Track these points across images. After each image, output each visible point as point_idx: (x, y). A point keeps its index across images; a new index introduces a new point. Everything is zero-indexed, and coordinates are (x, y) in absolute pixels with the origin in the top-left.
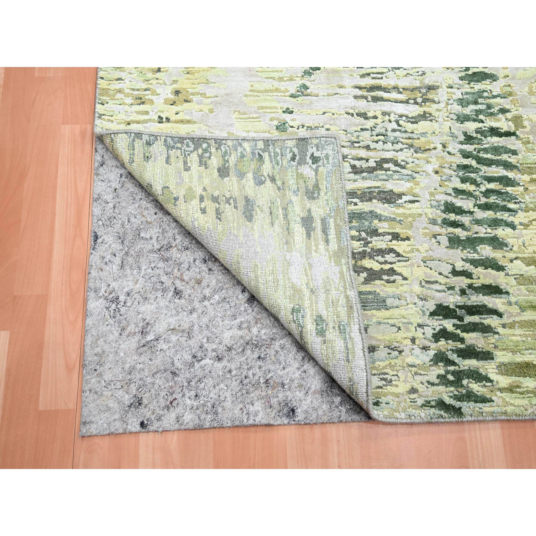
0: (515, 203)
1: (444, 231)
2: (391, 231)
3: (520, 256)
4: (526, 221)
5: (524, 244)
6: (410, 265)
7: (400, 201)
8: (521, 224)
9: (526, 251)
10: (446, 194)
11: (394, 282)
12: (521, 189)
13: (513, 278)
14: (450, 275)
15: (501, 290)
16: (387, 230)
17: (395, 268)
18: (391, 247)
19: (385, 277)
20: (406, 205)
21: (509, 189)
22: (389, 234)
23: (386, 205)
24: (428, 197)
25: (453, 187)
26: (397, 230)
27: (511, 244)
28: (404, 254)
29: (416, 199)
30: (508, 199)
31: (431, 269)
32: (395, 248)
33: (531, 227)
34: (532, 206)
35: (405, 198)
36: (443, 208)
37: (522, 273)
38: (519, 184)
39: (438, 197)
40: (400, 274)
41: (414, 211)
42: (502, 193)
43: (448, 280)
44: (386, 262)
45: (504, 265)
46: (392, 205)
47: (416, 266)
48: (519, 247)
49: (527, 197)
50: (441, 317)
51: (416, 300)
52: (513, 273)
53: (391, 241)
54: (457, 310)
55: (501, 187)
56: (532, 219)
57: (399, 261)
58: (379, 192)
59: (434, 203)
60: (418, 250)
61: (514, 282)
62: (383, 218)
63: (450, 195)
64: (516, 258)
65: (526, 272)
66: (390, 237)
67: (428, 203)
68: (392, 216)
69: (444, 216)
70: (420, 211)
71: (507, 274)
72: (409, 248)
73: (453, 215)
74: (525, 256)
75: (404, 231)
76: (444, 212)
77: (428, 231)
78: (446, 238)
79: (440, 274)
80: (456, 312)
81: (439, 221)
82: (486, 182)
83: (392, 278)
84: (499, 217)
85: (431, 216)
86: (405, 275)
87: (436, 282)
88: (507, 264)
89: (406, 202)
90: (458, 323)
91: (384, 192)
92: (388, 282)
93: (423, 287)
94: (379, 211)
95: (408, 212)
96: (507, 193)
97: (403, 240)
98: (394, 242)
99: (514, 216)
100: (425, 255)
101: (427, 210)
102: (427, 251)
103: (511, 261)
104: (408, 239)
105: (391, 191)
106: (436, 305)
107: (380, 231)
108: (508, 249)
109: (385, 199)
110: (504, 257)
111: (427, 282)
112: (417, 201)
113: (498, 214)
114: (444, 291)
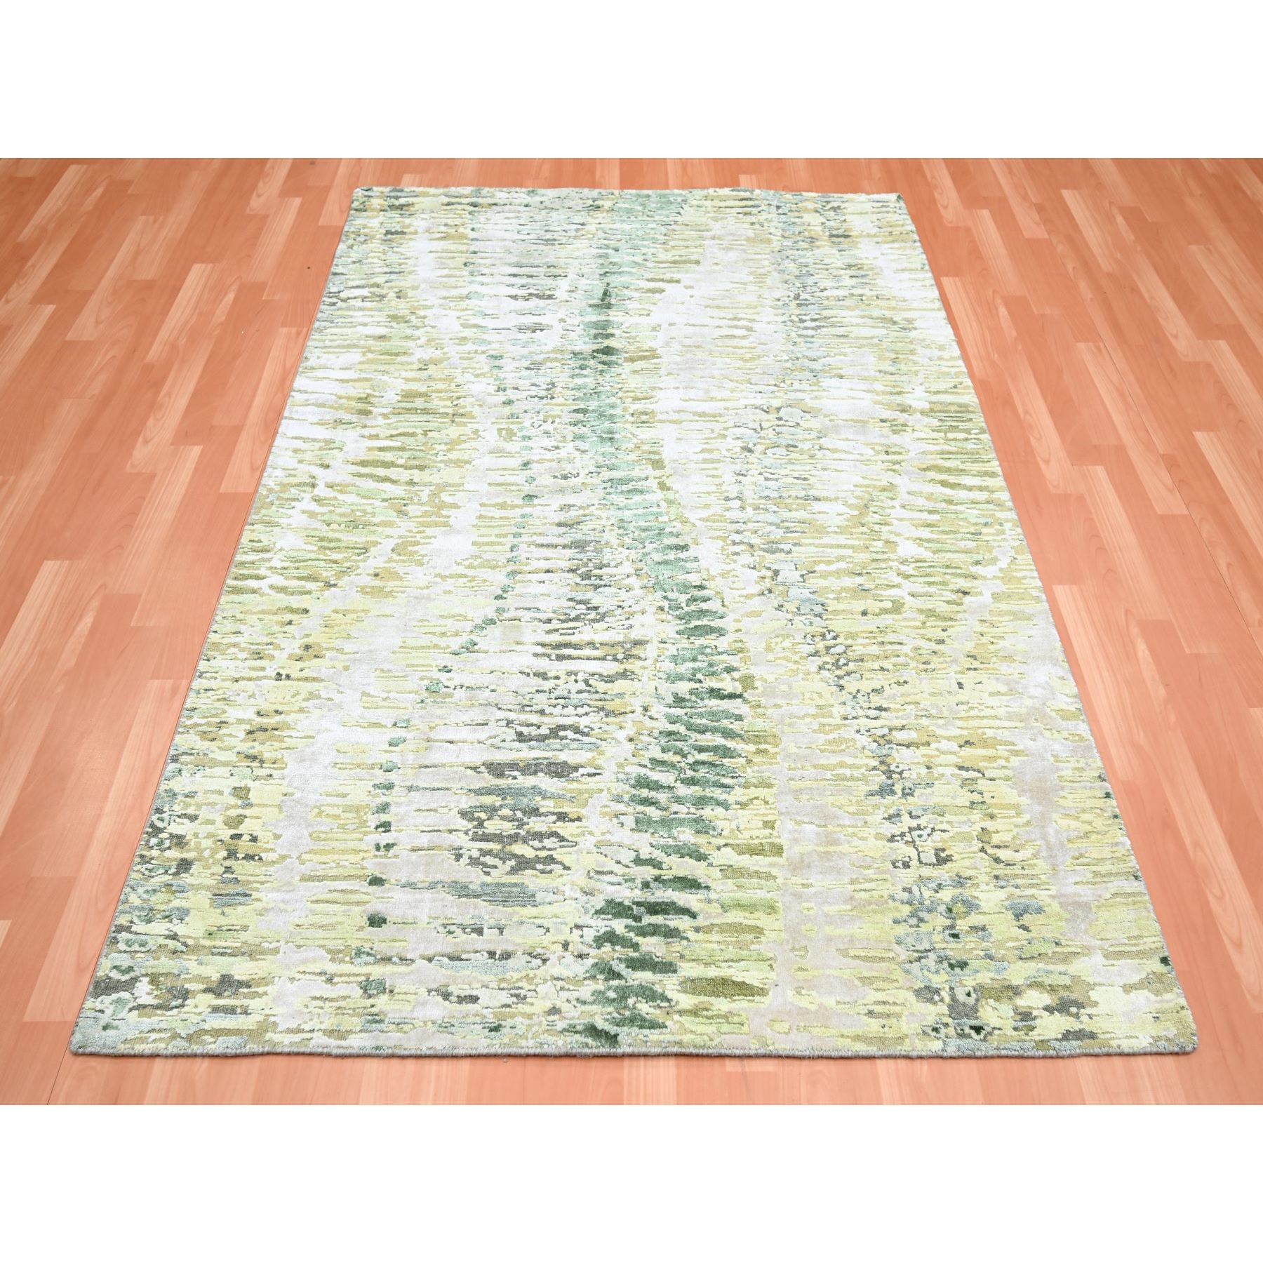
0: (733, 777)
1: (630, 810)
2: (556, 810)
3: (731, 842)
4: (744, 799)
5: (738, 828)
6: (576, 852)
7: (575, 774)
8: (737, 803)
9: (740, 836)
10: (640, 765)
11: (550, 872)
12: (742, 761)
13: (718, 869)
14: (632, 864)
15: (700, 884)
16: (552, 810)
17: (555, 856)
18: (554, 830)
19: (540, 866)
20: (583, 779)
21: (726, 761)
22: (553, 814)
23: (555, 779)
24: (614, 769)
25: (651, 756)
26: (565, 809)
27: (720, 828)
28: (570, 839)
29: (598, 771)
30: (724, 772)
31: (606, 856)
32: (559, 831)
33: (751, 806)
34: (754, 781)
35: (581, 771)
36: (633, 782)
37: (731, 863)
38: (740, 756)
39: (627, 769)
40: (560, 863)
41: (592, 786)
42: (715, 766)
43: (627, 870)
44: (544, 848)
45: (707, 852)
46: (563, 779)
47: (585, 852)
48: (732, 831)
49: (749, 770)
50: (610, 916)
51: (578, 894)
52: (718, 863)
53: (554, 823)
54: (634, 907)
55: (716, 758)
56: (753, 797)
57: (561, 847)
58: (549, 764)
59: (622, 776)
60: (591, 833)
61: (719, 875)
62: (549, 795)
63: (646, 766)
64: (726, 845)
65: (738, 862)
66: (554, 818)
67: (615, 776)
68: (561, 792)
69: (634, 791)
70: (601, 786)
71: (710, 865)
72: (580, 830)
73: (646, 791)
74: (738, 842)
75: (575, 810)
76: (634, 787)
77: (608, 810)
78: (632, 819)
79: (618, 862)
80: (632, 909)
81: (626, 798)
82: (696, 752)
83: (548, 868)
84: (708, 795)
85: (614, 792)
86: (567, 864)
87: (612, 872)
88: (712, 852)
89: (583, 775)
90: (634, 924)
91: (555, 764)
92: (543, 872)
93: (590, 878)
94: (543, 787)
95: (585, 787)
96: (723, 765)
97: (572, 820)
98: (559, 824)
99: (729, 793)
100: (599, 839)
101: (609, 785)
102: (603, 834)
103: (719, 849)
104: (579, 819)
105: (565, 763)
106: (606, 901)
107: (542, 810)
108: (715, 833)
109: (555, 772)
110: (710, 843)
111: (598, 872)
112: (599, 774)
113: (707, 790)
114: (619, 884)
